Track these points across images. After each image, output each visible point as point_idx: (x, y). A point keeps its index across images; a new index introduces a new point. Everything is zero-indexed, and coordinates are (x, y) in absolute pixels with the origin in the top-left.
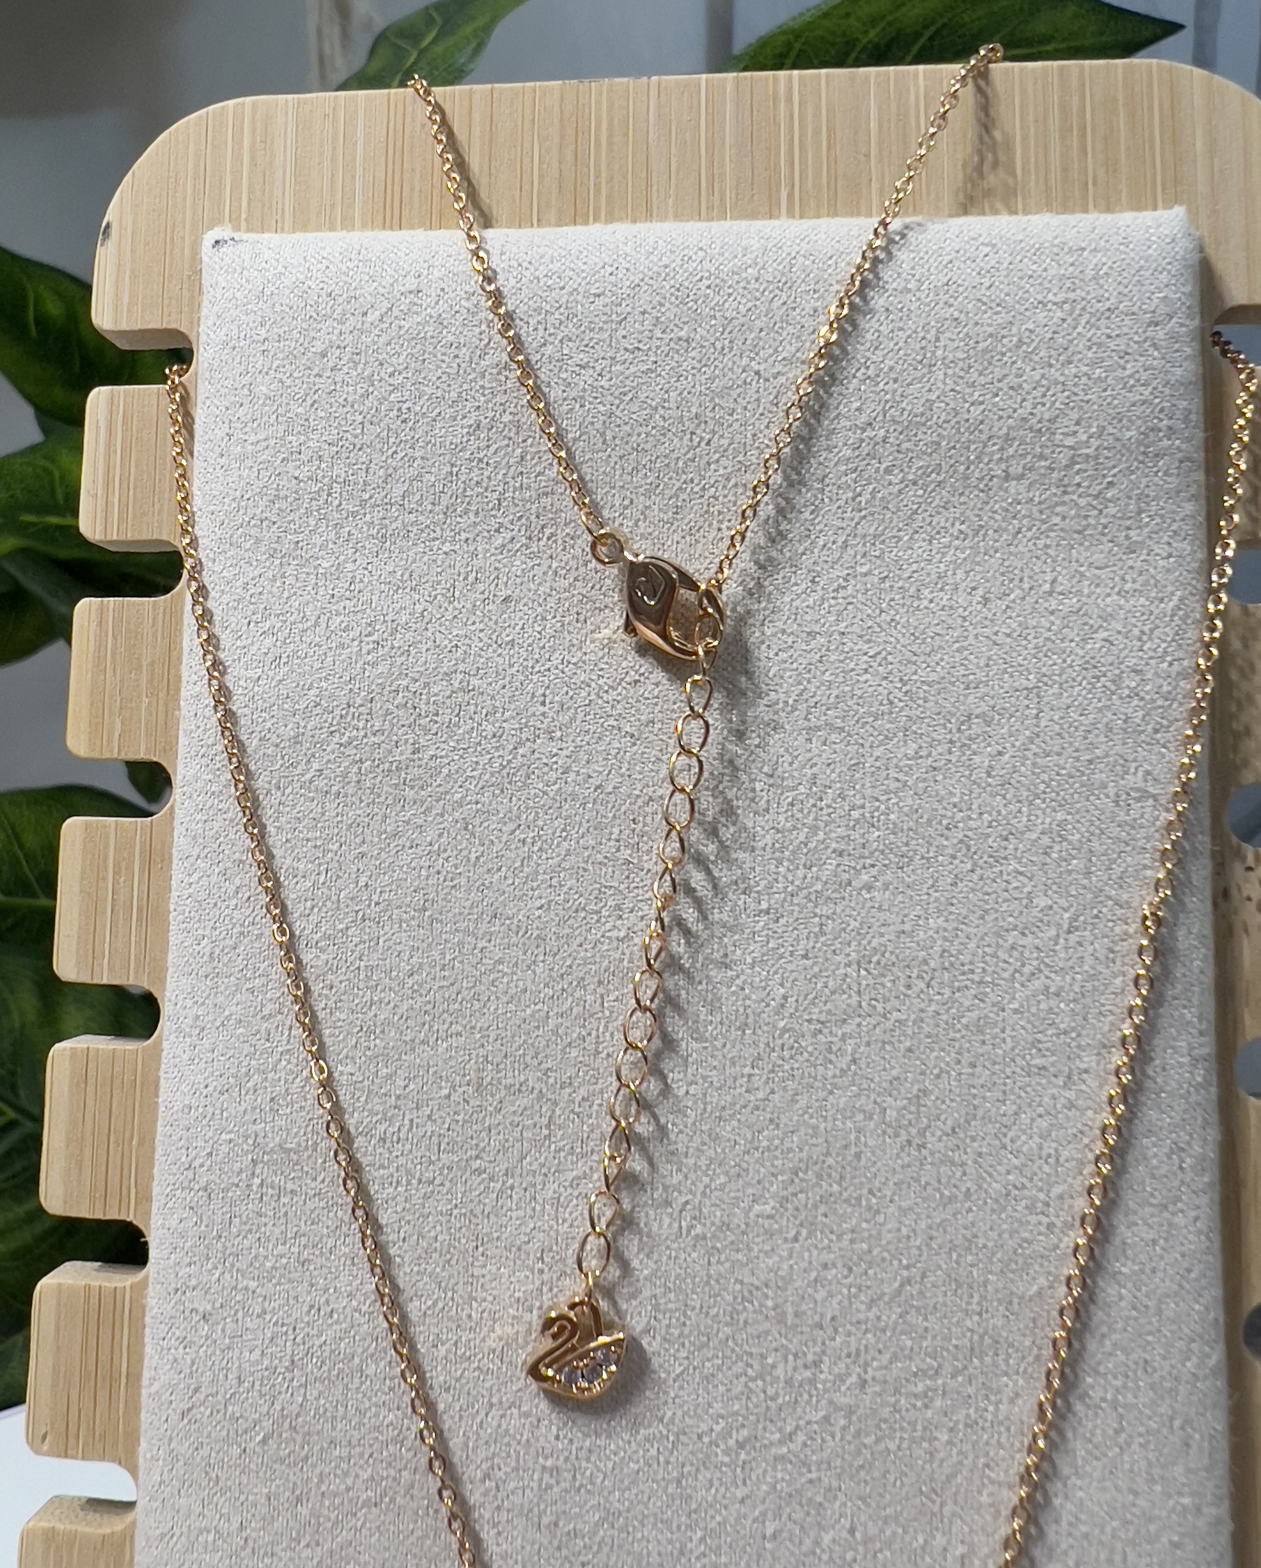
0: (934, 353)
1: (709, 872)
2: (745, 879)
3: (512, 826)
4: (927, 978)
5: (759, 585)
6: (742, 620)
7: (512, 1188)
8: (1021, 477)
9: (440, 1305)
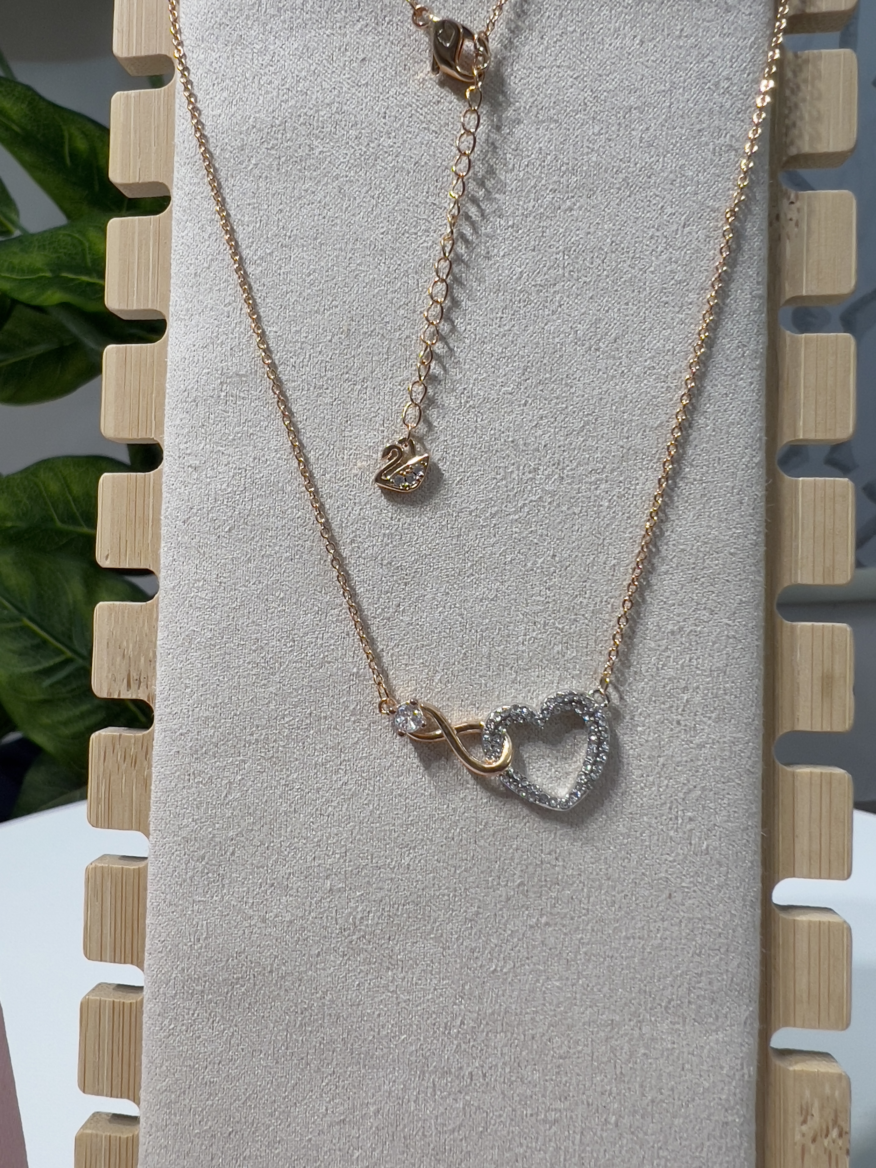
1: (479, 206)
2: (499, 209)
5: (511, 42)
6: (500, 63)
9: (327, 453)
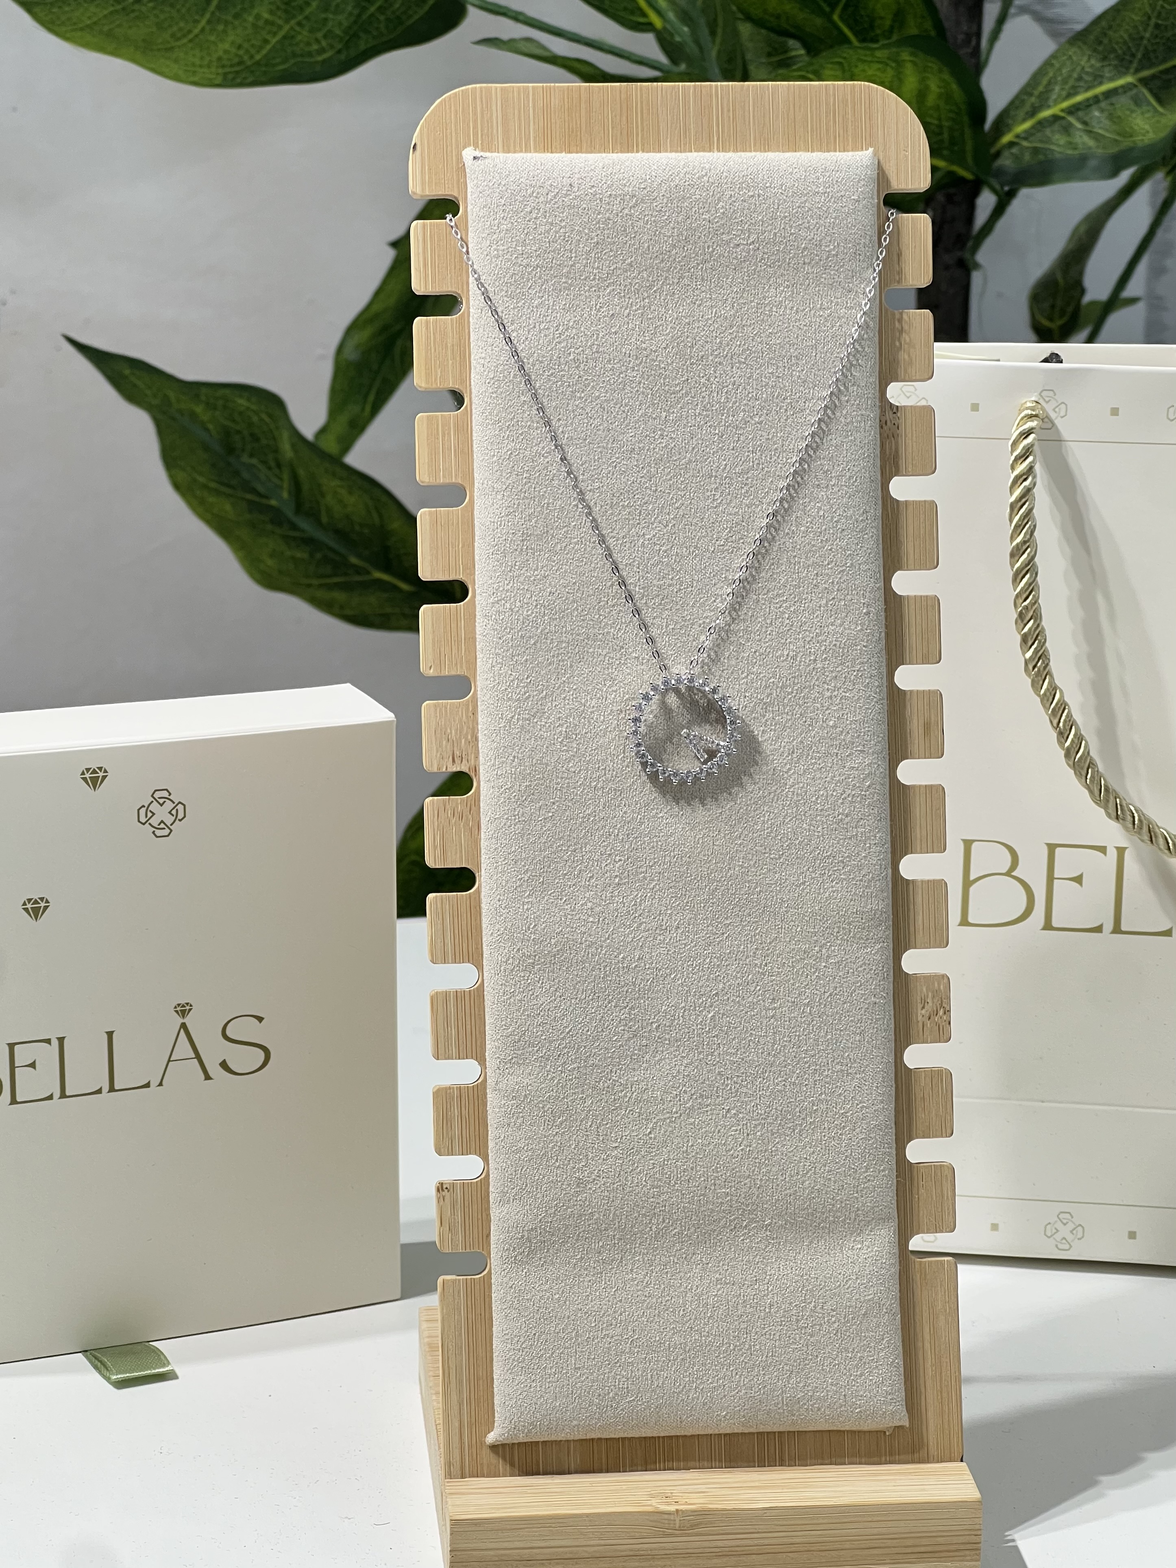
0: (776, 213)
3: (619, 405)
4: (777, 455)
7: (626, 542)
8: (809, 263)
